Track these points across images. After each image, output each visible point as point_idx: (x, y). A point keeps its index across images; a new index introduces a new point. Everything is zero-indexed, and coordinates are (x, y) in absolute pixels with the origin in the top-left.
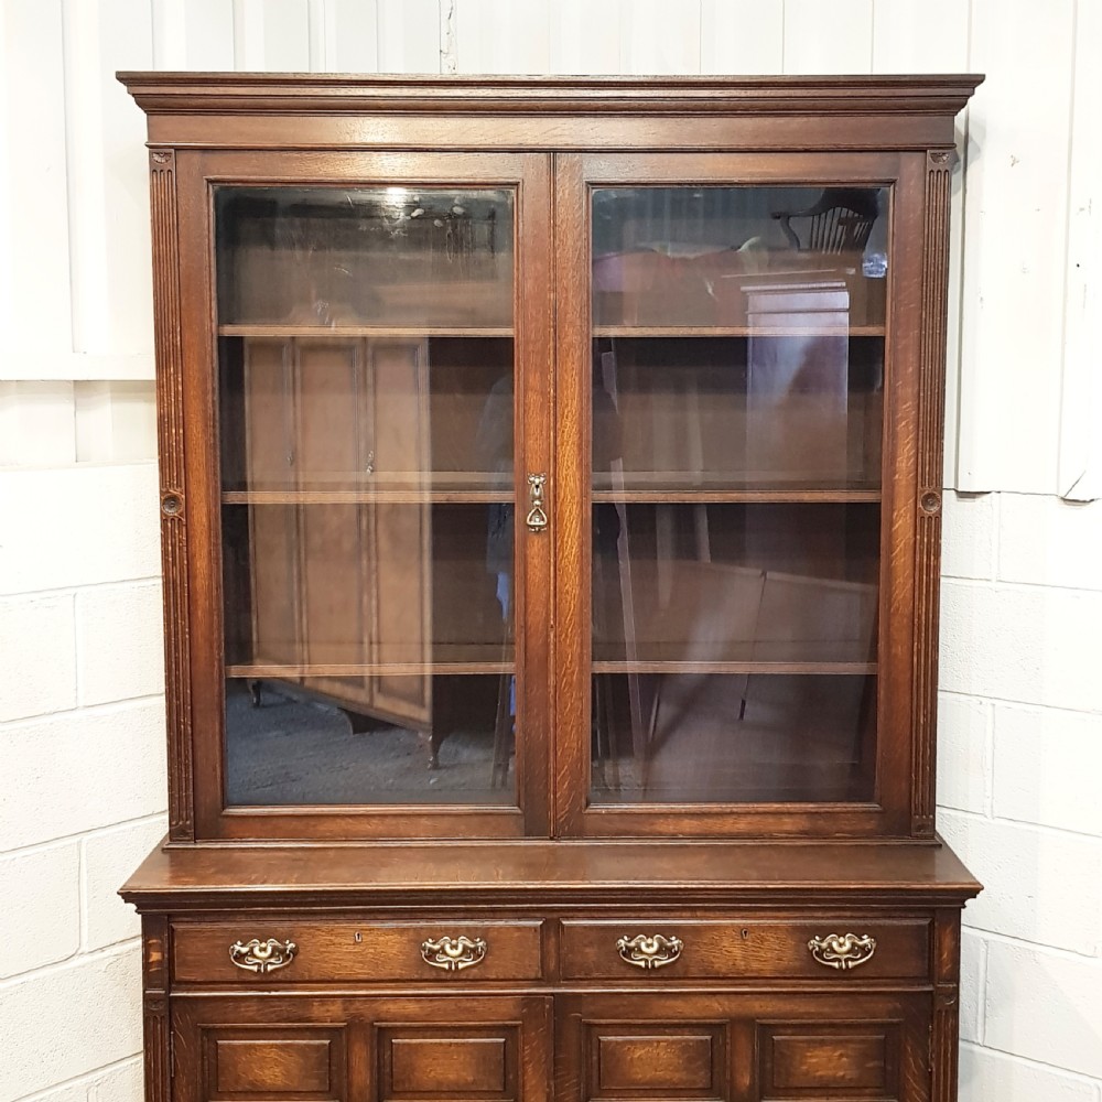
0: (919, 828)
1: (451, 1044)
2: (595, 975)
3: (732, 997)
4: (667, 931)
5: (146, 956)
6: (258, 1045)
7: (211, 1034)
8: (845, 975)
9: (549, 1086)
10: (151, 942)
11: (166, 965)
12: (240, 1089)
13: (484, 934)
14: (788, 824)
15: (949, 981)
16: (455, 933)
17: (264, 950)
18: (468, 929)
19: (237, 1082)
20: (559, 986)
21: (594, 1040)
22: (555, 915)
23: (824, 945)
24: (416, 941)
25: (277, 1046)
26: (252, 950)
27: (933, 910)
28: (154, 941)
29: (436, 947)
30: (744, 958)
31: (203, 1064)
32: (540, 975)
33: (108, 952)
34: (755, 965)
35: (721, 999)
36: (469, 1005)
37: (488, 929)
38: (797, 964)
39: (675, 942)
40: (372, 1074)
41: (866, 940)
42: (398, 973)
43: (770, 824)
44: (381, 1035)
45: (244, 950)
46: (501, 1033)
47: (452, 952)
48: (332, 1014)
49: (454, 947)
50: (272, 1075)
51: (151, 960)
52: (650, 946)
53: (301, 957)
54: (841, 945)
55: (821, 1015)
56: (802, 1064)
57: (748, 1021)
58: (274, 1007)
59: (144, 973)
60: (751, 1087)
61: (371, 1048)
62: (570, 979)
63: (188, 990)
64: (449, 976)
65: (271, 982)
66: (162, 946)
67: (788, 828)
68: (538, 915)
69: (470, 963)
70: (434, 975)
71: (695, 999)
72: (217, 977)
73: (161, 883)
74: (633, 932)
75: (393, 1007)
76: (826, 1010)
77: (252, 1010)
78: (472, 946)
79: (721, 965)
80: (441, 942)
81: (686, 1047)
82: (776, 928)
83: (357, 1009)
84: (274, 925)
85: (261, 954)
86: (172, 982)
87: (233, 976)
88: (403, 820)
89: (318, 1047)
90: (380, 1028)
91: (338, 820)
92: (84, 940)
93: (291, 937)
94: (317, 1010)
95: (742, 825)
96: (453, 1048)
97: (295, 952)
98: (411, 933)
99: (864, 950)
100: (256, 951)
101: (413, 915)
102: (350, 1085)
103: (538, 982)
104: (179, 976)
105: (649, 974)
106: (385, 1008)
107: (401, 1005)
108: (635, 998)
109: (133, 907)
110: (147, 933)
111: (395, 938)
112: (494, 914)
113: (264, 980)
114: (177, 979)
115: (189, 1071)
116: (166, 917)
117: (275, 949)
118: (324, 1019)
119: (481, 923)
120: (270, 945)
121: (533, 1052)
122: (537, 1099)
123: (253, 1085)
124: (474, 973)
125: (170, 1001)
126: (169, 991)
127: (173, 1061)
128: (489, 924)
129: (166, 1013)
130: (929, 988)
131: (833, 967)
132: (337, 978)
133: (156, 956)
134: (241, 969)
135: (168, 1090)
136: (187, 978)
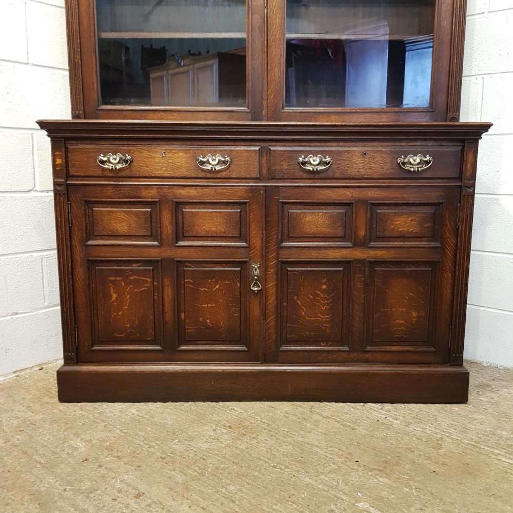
1: (212, 212)
2: (287, 176)
3: (357, 189)
5: (54, 161)
6: (114, 211)
7: (89, 203)
8: (414, 175)
9: (262, 234)
10: (56, 153)
11: (64, 166)
12: (105, 233)
13: (230, 153)
14: (385, 119)
15: (469, 180)
16: (214, 153)
17: (115, 159)
18: (221, 151)
19: (103, 230)
20: (267, 183)
21: (286, 211)
22: (266, 144)
23: (406, 160)
24: (194, 157)
25: (124, 212)
26: (109, 159)
27: (463, 141)
28: (58, 153)
29: (205, 160)
30: (364, 168)
31: (86, 220)
32: (258, 176)
34: (369, 171)
35: (351, 189)
36: (222, 191)
37: (231, 151)
38: (391, 170)
39: (328, 159)
40: (173, 227)
41: (428, 157)
42: (185, 174)
44: (178, 205)
45: (105, 159)
46: (238, 206)
48: (151, 195)
49: (213, 160)
50: (122, 227)
51: (56, 163)
52: (315, 160)
53: (134, 164)
55: (402, 198)
56: (392, 225)
57: (364, 202)
58: (121, 190)
59: (53, 170)
60: (365, 236)
61: (172, 213)
62: (273, 179)
63: (77, 180)
64: (211, 176)
65: (120, 177)
66: (61, 156)
68: (258, 144)
69: (222, 167)
70: (203, 175)
71: (338, 190)
72: (91, 173)
74: (306, 154)
75: (183, 192)
76: (405, 195)
77: (110, 192)
78: (223, 159)
79: (351, 172)
80: (207, 157)
81: (332, 216)
82: (381, 152)
83: (164, 192)
84: (120, 147)
85: (113, 161)
86: (68, 176)
87: (100, 173)
89: (144, 213)
90: (176, 202)
92: (37, 183)
93: (129, 152)
94: (144, 193)
95: (361, 119)
96: (214, 214)
97: (131, 160)
98: (191, 152)
99: (427, 162)
100: (111, 159)
101: (192, 142)
102: (161, 232)
103: (256, 179)
104: (72, 173)
105: (314, 175)
106: (179, 192)
107: (187, 190)
108: (307, 189)
109: (45, 133)
110: (54, 148)
111: (183, 155)
112: (235, 142)
114: (70, 174)
115: (79, 223)
116: (63, 140)
117: (121, 159)
118: (148, 197)
119: (228, 148)
120: (118, 157)
121: (255, 216)
122: (257, 241)
123: (112, 231)
124: (224, 174)
125: (67, 185)
126: (67, 181)
127: (70, 217)
128: (233, 148)
129: (65, 192)
130: (460, 184)
131: (410, 171)
132: (153, 175)
133: (59, 161)
134: (104, 169)
135: (68, 232)
136: (76, 174)
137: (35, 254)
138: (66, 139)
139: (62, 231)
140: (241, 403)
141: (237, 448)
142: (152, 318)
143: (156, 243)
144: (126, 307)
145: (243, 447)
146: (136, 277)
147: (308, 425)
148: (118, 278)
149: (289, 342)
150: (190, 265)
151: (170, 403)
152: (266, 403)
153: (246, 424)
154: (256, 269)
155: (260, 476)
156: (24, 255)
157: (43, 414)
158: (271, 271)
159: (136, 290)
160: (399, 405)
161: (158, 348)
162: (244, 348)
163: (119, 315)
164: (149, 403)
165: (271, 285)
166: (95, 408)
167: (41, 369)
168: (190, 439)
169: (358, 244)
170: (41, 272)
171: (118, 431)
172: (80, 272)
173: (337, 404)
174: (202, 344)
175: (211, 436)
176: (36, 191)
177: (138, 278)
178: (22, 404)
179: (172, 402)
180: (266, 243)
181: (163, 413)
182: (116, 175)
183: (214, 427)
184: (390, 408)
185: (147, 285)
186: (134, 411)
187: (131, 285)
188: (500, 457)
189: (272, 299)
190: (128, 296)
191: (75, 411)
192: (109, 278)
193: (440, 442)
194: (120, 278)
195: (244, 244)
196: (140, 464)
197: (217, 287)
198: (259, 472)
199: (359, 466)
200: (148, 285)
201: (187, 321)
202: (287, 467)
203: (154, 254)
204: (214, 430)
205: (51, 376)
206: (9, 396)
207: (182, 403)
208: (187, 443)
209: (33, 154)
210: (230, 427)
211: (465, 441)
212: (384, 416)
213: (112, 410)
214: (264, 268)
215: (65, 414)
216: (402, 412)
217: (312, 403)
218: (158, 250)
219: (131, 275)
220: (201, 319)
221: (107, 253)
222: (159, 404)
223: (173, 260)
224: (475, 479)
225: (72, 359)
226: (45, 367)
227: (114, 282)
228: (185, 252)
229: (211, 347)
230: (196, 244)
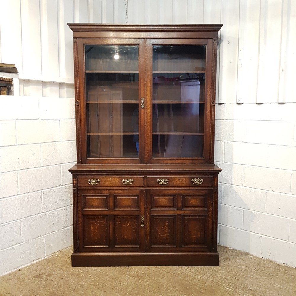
0: (211, 162)
2: (153, 186)
3: (178, 190)
4: (166, 178)
5: (73, 182)
6: (93, 198)
7: (85, 196)
8: (197, 186)
11: (77, 184)
13: (133, 178)
14: (188, 161)
15: (216, 187)
16: (128, 178)
17: (94, 181)
18: (130, 178)
19: (89, 205)
20: (147, 188)
21: (153, 198)
22: (146, 175)
23: (194, 181)
24: (121, 180)
25: (96, 198)
26: (92, 181)
27: (213, 174)
28: (75, 179)
29: (125, 181)
30: (180, 183)
31: (83, 202)
32: (143, 186)
33: (66, 186)
34: (181, 184)
35: (176, 190)
36: (130, 191)
38: (189, 184)
39: (167, 180)
40: (113, 204)
41: (201, 180)
42: (118, 185)
43: (184, 161)
44: (115, 196)
45: (91, 181)
46: (136, 196)
47: (128, 182)
49: (128, 181)
50: (96, 204)
52: (163, 181)
53: (101, 182)
54: (197, 181)
55: (193, 193)
56: (190, 202)
57: (180, 194)
58: (96, 191)
59: (73, 185)
60: (181, 206)
61: (113, 199)
62: (148, 187)
63: (81, 188)
64: (127, 186)
65: (95, 187)
67: (187, 162)
68: (143, 175)
69: (131, 183)
70: (124, 186)
71: (171, 190)
72: (86, 186)
73: (76, 169)
74: (160, 178)
75: (117, 191)
76: (194, 192)
77: (92, 191)
78: (131, 181)
79: (175, 184)
80: (126, 180)
81: (169, 199)
82: (185, 178)
83: (111, 192)
84: (96, 177)
85: (94, 182)
86: (78, 187)
88: (119, 161)
89: (104, 199)
90: (115, 195)
91: (107, 160)
92: (62, 183)
93: (99, 179)
94: (104, 192)
95: (179, 162)
96: (128, 199)
97: (100, 181)
98: (120, 178)
99: (201, 181)
100: (93, 181)
101: (120, 175)
102: (109, 205)
103: (143, 187)
104: (79, 186)
105: (163, 186)
106: (116, 192)
107: (119, 191)
108: (160, 190)
109: (71, 173)
110: (73, 178)
111: (117, 179)
112: (135, 175)
113: (94, 186)
115: (81, 203)
117: (96, 181)
118: (105, 194)
121: (142, 200)
122: (143, 208)
123: (92, 205)
124: (131, 185)
125: (77, 190)
126: (77, 188)
127: (78, 201)
128: (134, 177)
129: (77, 192)
130: (213, 188)
131: (195, 185)
132: (107, 186)
133: (75, 182)
134: (90, 185)
135: (77, 206)
136: (80, 186)
137: (60, 209)
138: (77, 175)
139: (75, 206)
140: (137, 267)
141: (137, 284)
142: (105, 236)
143: (107, 209)
144: (96, 232)
145: (139, 284)
147: (161, 276)
149: (154, 244)
150: (119, 217)
151: (112, 267)
152: (146, 267)
153: (140, 275)
154: (142, 218)
155: (145, 294)
157: (67, 272)
158: (148, 219)
159: (100, 226)
160: (194, 267)
161: (107, 247)
162: (138, 246)
163: (94, 235)
164: (105, 267)
165: (148, 223)
166: (85, 269)
167: (61, 252)
168: (121, 281)
169: (178, 209)
170: (62, 215)
171: (95, 278)
172: (80, 220)
173: (172, 267)
174: (123, 245)
175: (127, 280)
176: (61, 186)
177: (101, 221)
178: (59, 267)
179: (112, 266)
180: (146, 209)
181: (110, 271)
183: (128, 277)
184: (191, 268)
186: (99, 270)
187: (98, 224)
188: (224, 287)
189: (148, 229)
190: (97, 228)
191: (78, 270)
193: (206, 282)
194: (95, 222)
195: (138, 209)
196: (105, 290)
197: (129, 224)
198: (145, 293)
199: (178, 290)
200: (104, 224)
201: (118, 237)
202: (154, 291)
204: (129, 278)
205: (65, 255)
206: (53, 264)
207: (116, 267)
208: (120, 282)
210: (134, 277)
211: (215, 281)
212: (188, 272)
213: (91, 270)
214: (145, 217)
215: (75, 272)
216: (195, 270)
217: (163, 267)
218: (108, 212)
219: (98, 221)
220: (123, 236)
221: (90, 213)
222: (108, 268)
223: (113, 215)
224: (214, 295)
226: (62, 251)
227: (92, 223)
228: (118, 212)
229: (127, 246)
230: (121, 209)
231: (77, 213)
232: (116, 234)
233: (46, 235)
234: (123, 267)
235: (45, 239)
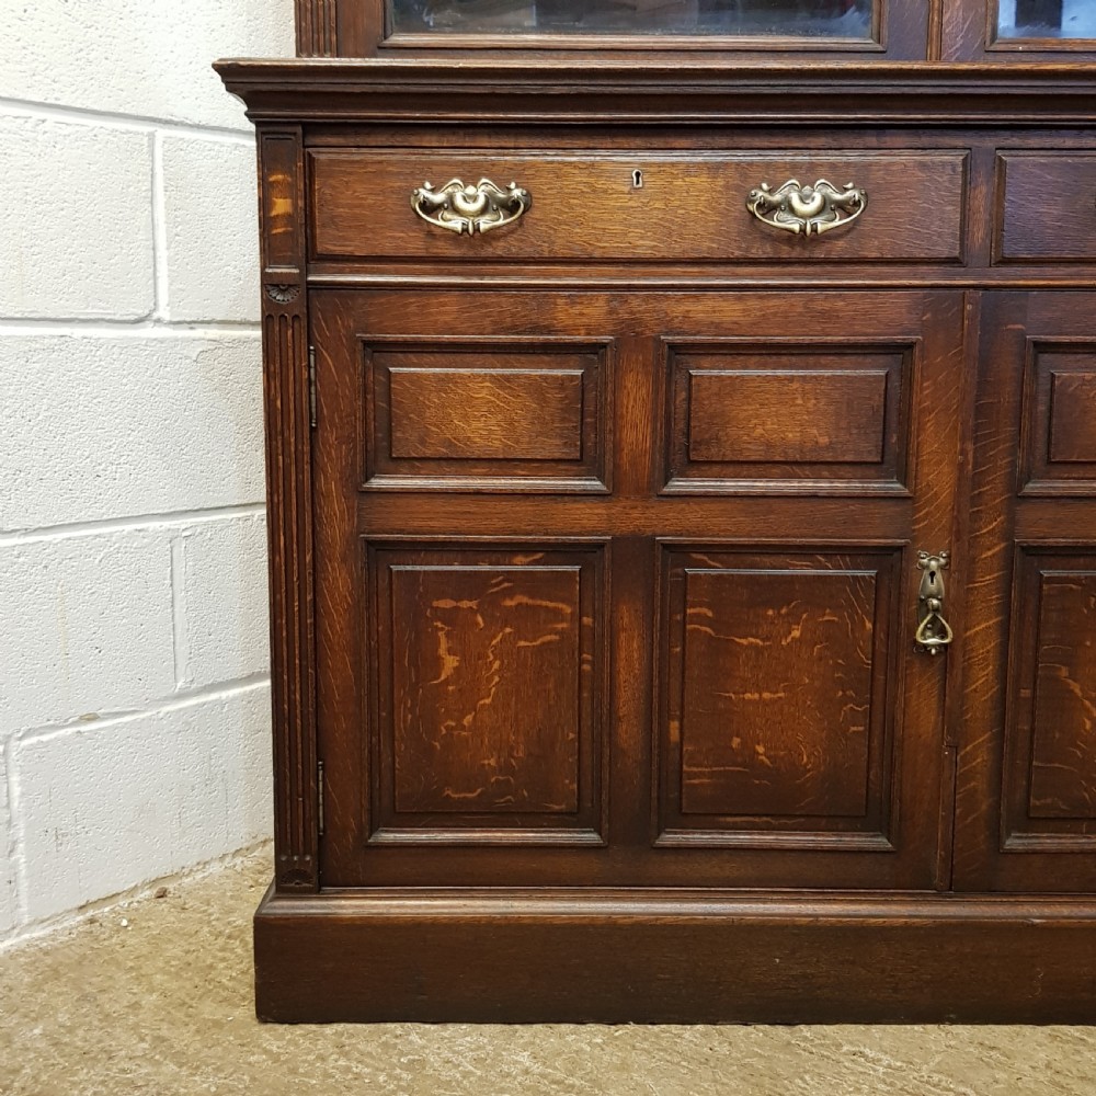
1: (791, 379)
5: (265, 204)
6: (461, 376)
7: (379, 351)
9: (963, 452)
10: (272, 179)
11: (300, 220)
12: (428, 453)
13: (862, 175)
16: (807, 175)
17: (472, 198)
18: (833, 166)
19: (423, 442)
20: (990, 274)
21: (1044, 375)
22: (989, 142)
24: (738, 188)
25: (493, 378)
26: (451, 199)
28: (280, 177)
29: (775, 197)
31: (365, 409)
32: (956, 253)
36: (827, 305)
37: (867, 167)
40: (654, 430)
42: (706, 247)
44: (675, 359)
45: (438, 198)
46: (882, 359)
47: (805, 207)
48: (585, 318)
49: (807, 198)
50: (482, 431)
51: (274, 213)
53: (535, 214)
58: (487, 306)
59: (262, 235)
61: (656, 382)
62: (1009, 261)
63: (341, 272)
64: (796, 253)
65: (484, 260)
66: (292, 186)
68: (961, 140)
69: (836, 223)
70: (767, 251)
72: (390, 249)
75: (694, 311)
77: (449, 310)
78: (838, 197)
80: (784, 190)
83: (632, 313)
84: (488, 157)
85: (467, 206)
86: (314, 257)
87: (415, 245)
89: (561, 383)
90: (672, 346)
92: (163, 298)
93: (519, 173)
94: (564, 313)
96: (795, 385)
97: (526, 202)
98: (730, 172)
100: (459, 202)
101: (734, 138)
102: (617, 449)
106: (682, 308)
109: (239, 103)
110: (267, 162)
111: (702, 181)
112: (882, 139)
113: (473, 250)
114: (320, 249)
115: (341, 418)
116: (299, 130)
117: (489, 198)
118: (575, 329)
119: (853, 157)
120: (482, 190)
121: (938, 392)
122: (938, 473)
123: (450, 444)
124: (839, 248)
125: (308, 289)
126: (307, 272)
127: (313, 397)
128: (872, 157)
129: (301, 310)
132: (597, 254)
133: (282, 206)
134: (431, 233)
135: (307, 448)
136: (338, 250)
137: (153, 525)
138: (311, 128)
139: (285, 443)
142: (571, 736)
143: (595, 484)
144: (488, 701)
146: (525, 600)
148: (465, 604)
150: (705, 558)
151: (632, 1027)
152: (963, 1031)
154: (932, 571)
156: (119, 528)
157: (218, 1069)
158: (987, 579)
159: (522, 643)
161: (591, 837)
162: (882, 842)
163: (463, 728)
164: (564, 1027)
165: (984, 627)
166: (385, 1044)
167: (162, 895)
170: (168, 582)
172: (340, 581)
174: (736, 828)
176: (158, 321)
177: (530, 602)
178: (135, 1028)
179: (637, 1022)
180: (970, 484)
181: (624, 1067)
182: (471, 254)
185: (560, 626)
187: (506, 626)
189: (983, 679)
190: (496, 665)
191: (322, 1058)
192: (435, 604)
194: (473, 604)
195: (896, 487)
197: (796, 634)
200: (565, 625)
201: (687, 748)
203: (589, 521)
205: (201, 921)
206: (84, 998)
207: (674, 1028)
209: (152, 203)
213: (446, 1054)
214: (961, 569)
215: (294, 1071)
218: (601, 508)
219: (509, 593)
220: (736, 742)
221: (431, 519)
223: (651, 540)
225: (304, 876)
226: (170, 886)
227: (449, 617)
228: (693, 516)
229: (768, 839)
230: (731, 485)
231: (308, 519)
232: (675, 725)
233: (34, 740)
234: (738, 1031)
235: (15, 778)
